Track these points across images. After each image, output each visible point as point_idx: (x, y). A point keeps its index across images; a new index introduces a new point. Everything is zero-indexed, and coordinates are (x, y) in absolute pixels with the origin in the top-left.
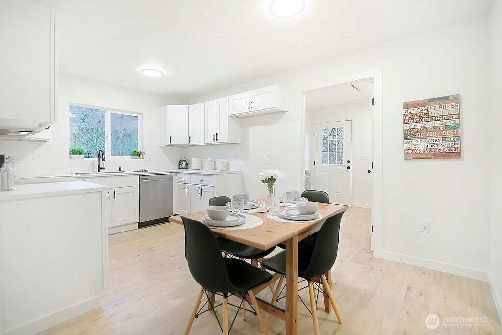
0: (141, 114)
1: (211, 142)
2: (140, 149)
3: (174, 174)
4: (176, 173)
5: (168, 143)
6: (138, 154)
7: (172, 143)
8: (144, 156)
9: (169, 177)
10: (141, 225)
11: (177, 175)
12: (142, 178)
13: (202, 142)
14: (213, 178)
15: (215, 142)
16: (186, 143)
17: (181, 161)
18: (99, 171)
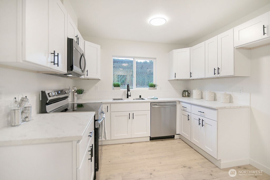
0: (155, 59)
1: (213, 75)
2: (154, 83)
3: (177, 103)
4: (179, 102)
5: (174, 78)
6: (153, 86)
7: (177, 78)
8: (157, 87)
9: (173, 105)
10: (152, 139)
11: (180, 103)
12: (153, 105)
13: (203, 76)
14: (215, 112)
15: (217, 75)
16: (188, 77)
17: (185, 91)
18: (128, 97)
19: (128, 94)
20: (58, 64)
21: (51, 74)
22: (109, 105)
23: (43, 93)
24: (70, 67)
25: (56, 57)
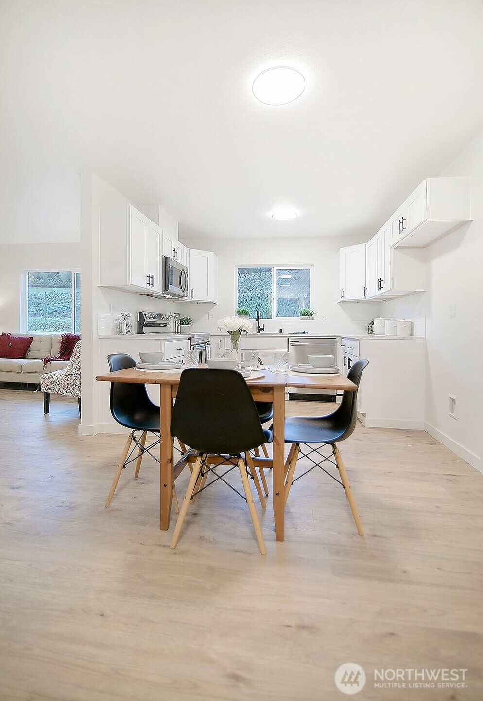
2: (311, 310)
3: (338, 339)
4: (342, 338)
5: (340, 299)
6: (309, 314)
8: (315, 316)
11: (341, 341)
17: (371, 323)
18: (259, 332)
19: (259, 327)
20: (153, 285)
21: (147, 295)
22: (222, 339)
23: (141, 313)
24: (165, 287)
25: (151, 279)
